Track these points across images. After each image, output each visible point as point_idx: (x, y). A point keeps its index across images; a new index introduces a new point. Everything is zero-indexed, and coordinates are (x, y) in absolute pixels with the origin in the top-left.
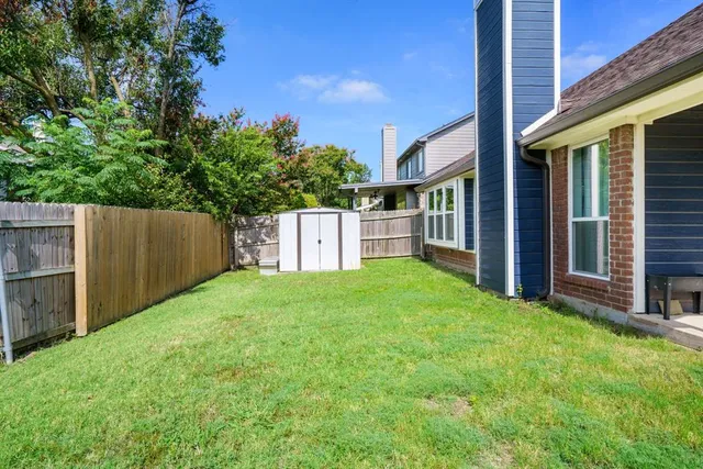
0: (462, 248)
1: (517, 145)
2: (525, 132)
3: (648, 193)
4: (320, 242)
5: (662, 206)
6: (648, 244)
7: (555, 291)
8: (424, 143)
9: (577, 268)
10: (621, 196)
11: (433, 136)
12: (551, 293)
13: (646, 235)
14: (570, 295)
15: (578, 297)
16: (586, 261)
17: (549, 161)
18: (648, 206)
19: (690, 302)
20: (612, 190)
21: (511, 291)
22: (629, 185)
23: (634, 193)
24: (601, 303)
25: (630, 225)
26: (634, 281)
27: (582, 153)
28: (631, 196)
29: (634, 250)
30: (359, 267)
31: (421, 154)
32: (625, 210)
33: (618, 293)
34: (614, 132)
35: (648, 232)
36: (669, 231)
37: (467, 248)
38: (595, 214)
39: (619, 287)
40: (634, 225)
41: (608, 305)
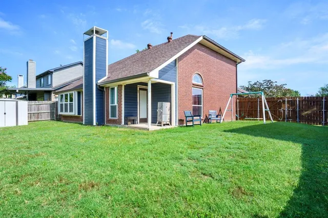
0: (77, 114)
1: (96, 85)
2: (99, 82)
3: (125, 99)
4: (5, 114)
6: (125, 110)
7: (106, 123)
8: (52, 72)
9: (111, 117)
11: (56, 70)
13: (124, 108)
14: (110, 124)
16: (114, 115)
17: (105, 90)
18: (125, 102)
19: (132, 122)
20: (118, 98)
21: (95, 124)
22: (121, 97)
23: (122, 99)
26: (122, 118)
27: (113, 89)
29: (122, 111)
30: (27, 124)
31: (50, 77)
32: (120, 103)
33: (119, 121)
34: (119, 85)
37: (78, 114)
38: (116, 104)
40: (122, 106)
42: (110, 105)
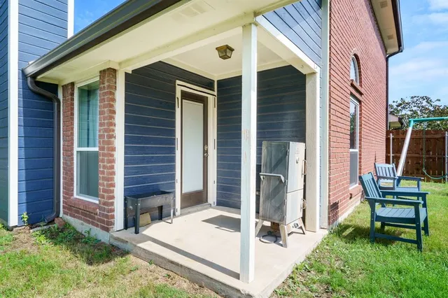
1: (23, 74)
5: (138, 140)
6: (127, 171)
7: (64, 213)
9: (79, 193)
10: (106, 130)
12: (61, 215)
13: (125, 164)
14: (74, 217)
15: (79, 218)
17: (61, 95)
20: (101, 125)
22: (112, 121)
23: (117, 128)
24: (93, 224)
25: (112, 155)
26: (115, 204)
28: (113, 131)
29: (115, 177)
32: (109, 143)
33: (103, 215)
34: (103, 73)
35: (127, 161)
36: (143, 160)
39: (104, 210)
40: (115, 156)
41: (97, 226)
42: (76, 149)
